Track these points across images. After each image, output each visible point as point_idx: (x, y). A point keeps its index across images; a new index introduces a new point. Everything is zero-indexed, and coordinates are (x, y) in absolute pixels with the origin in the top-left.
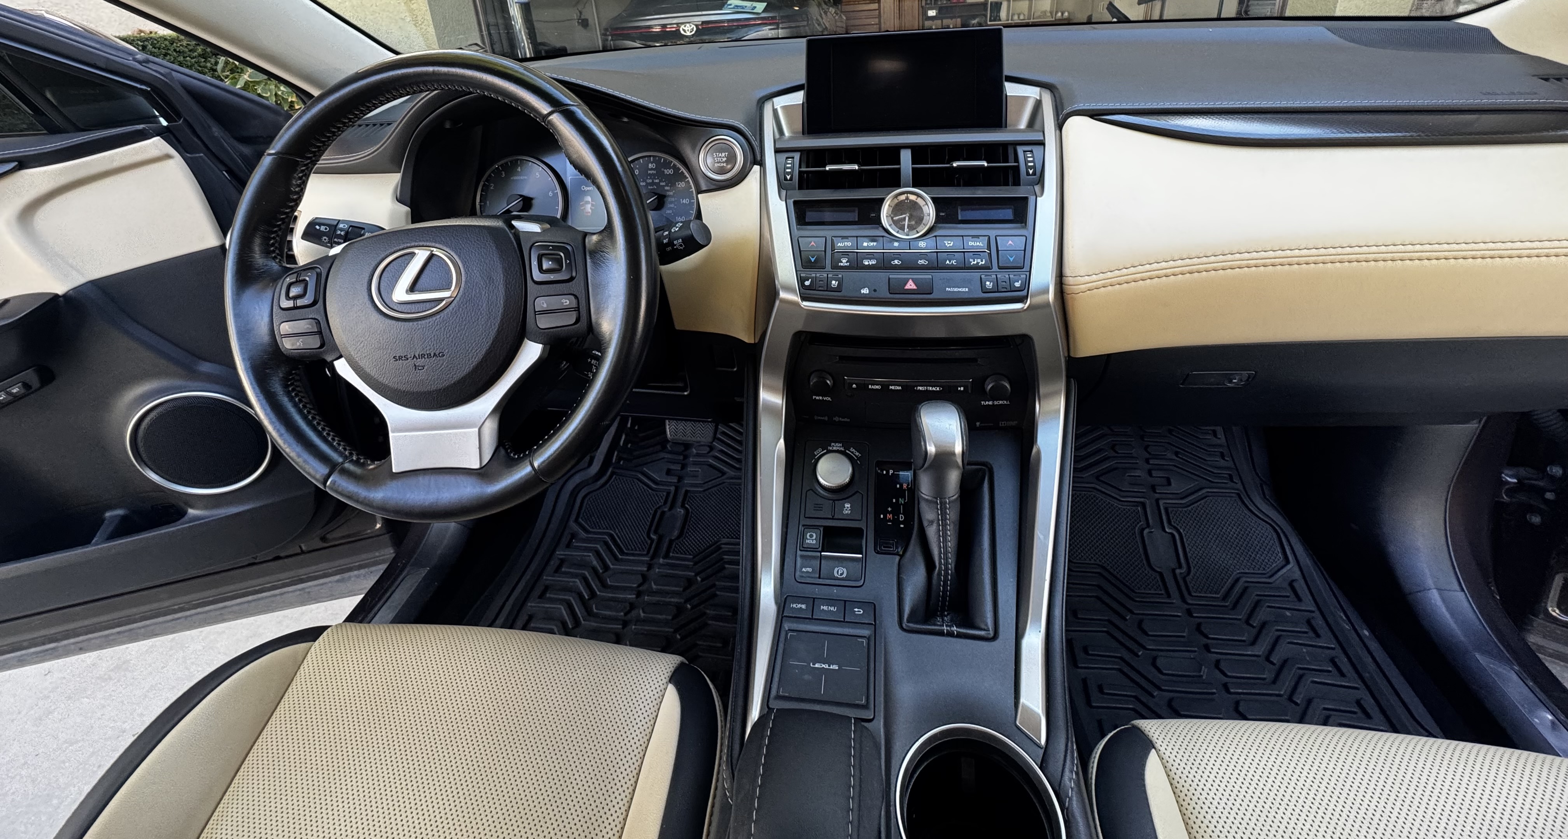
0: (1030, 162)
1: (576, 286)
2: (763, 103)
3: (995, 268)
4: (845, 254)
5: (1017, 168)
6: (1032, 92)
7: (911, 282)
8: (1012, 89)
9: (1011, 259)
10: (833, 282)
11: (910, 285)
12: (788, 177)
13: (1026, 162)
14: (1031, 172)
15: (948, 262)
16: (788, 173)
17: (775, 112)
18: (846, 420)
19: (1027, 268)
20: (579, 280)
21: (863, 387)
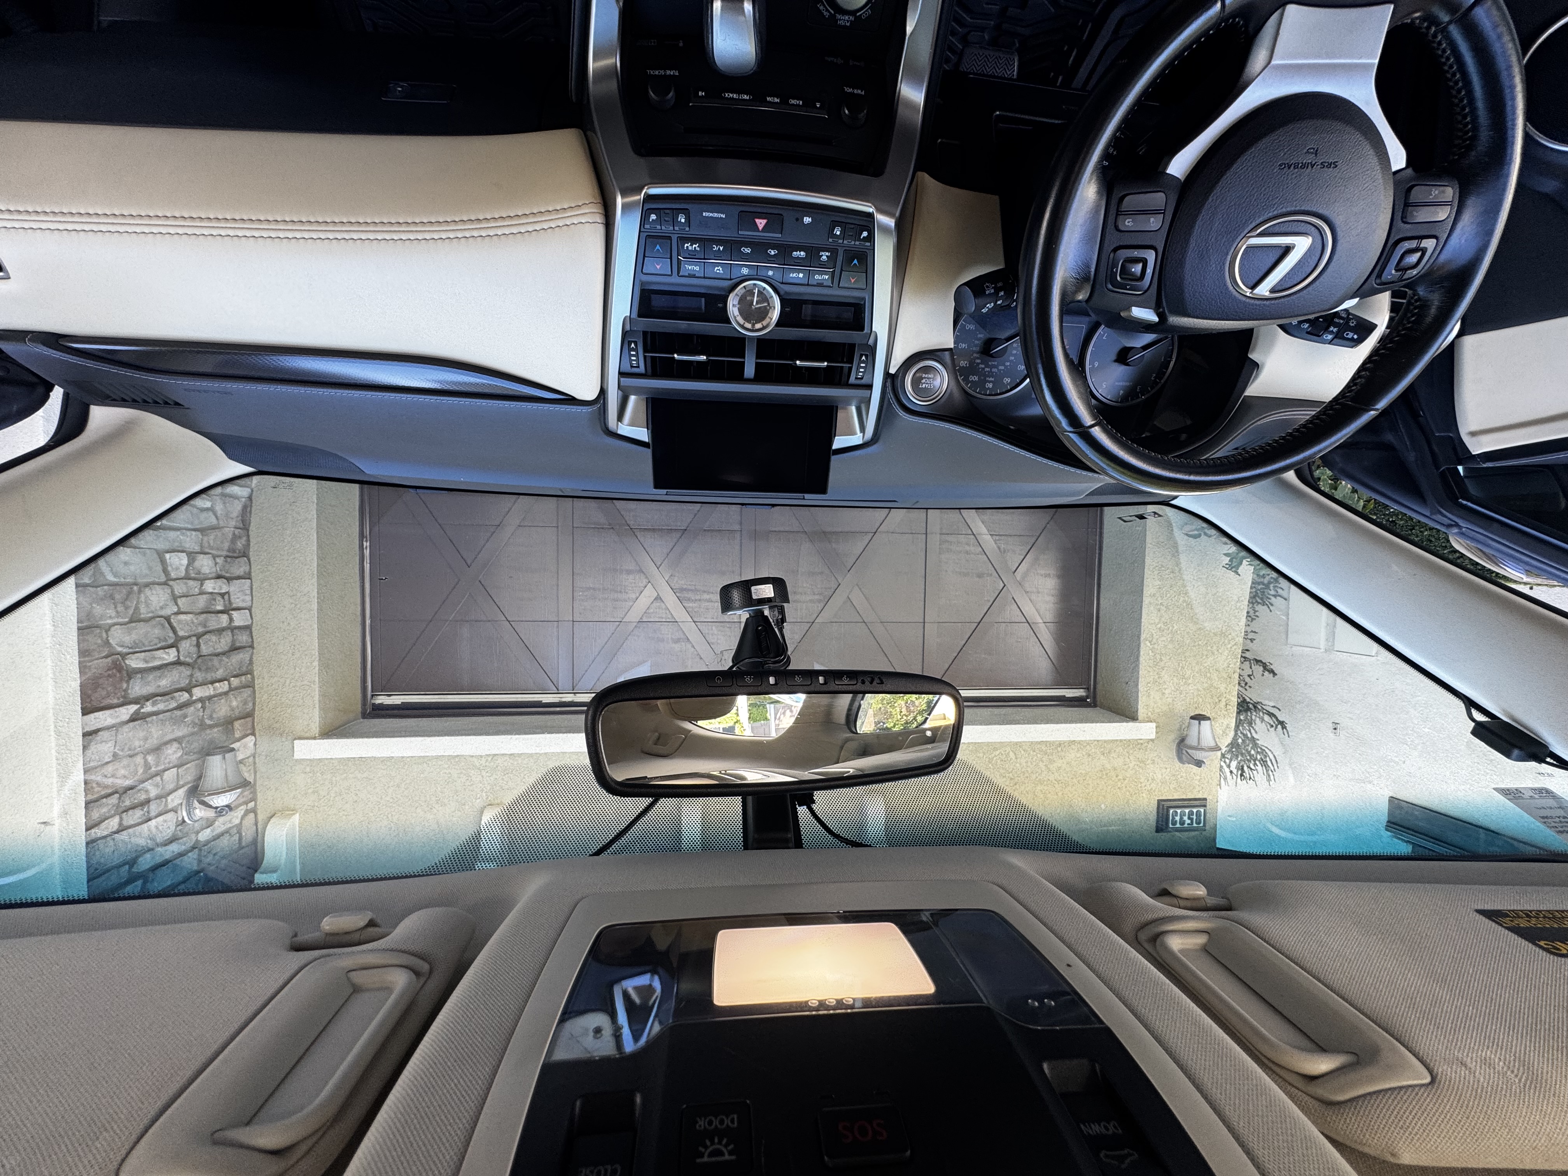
0: (633, 355)
2: (872, 439)
3: (674, 238)
4: (823, 265)
5: (645, 350)
6: (625, 429)
7: (761, 227)
9: (658, 247)
10: (838, 233)
11: (761, 223)
12: (864, 358)
13: (637, 356)
14: (633, 345)
15: (721, 248)
16: (863, 362)
17: (863, 429)
18: (830, 59)
19: (644, 235)
20: (1109, 247)
21: (809, 104)
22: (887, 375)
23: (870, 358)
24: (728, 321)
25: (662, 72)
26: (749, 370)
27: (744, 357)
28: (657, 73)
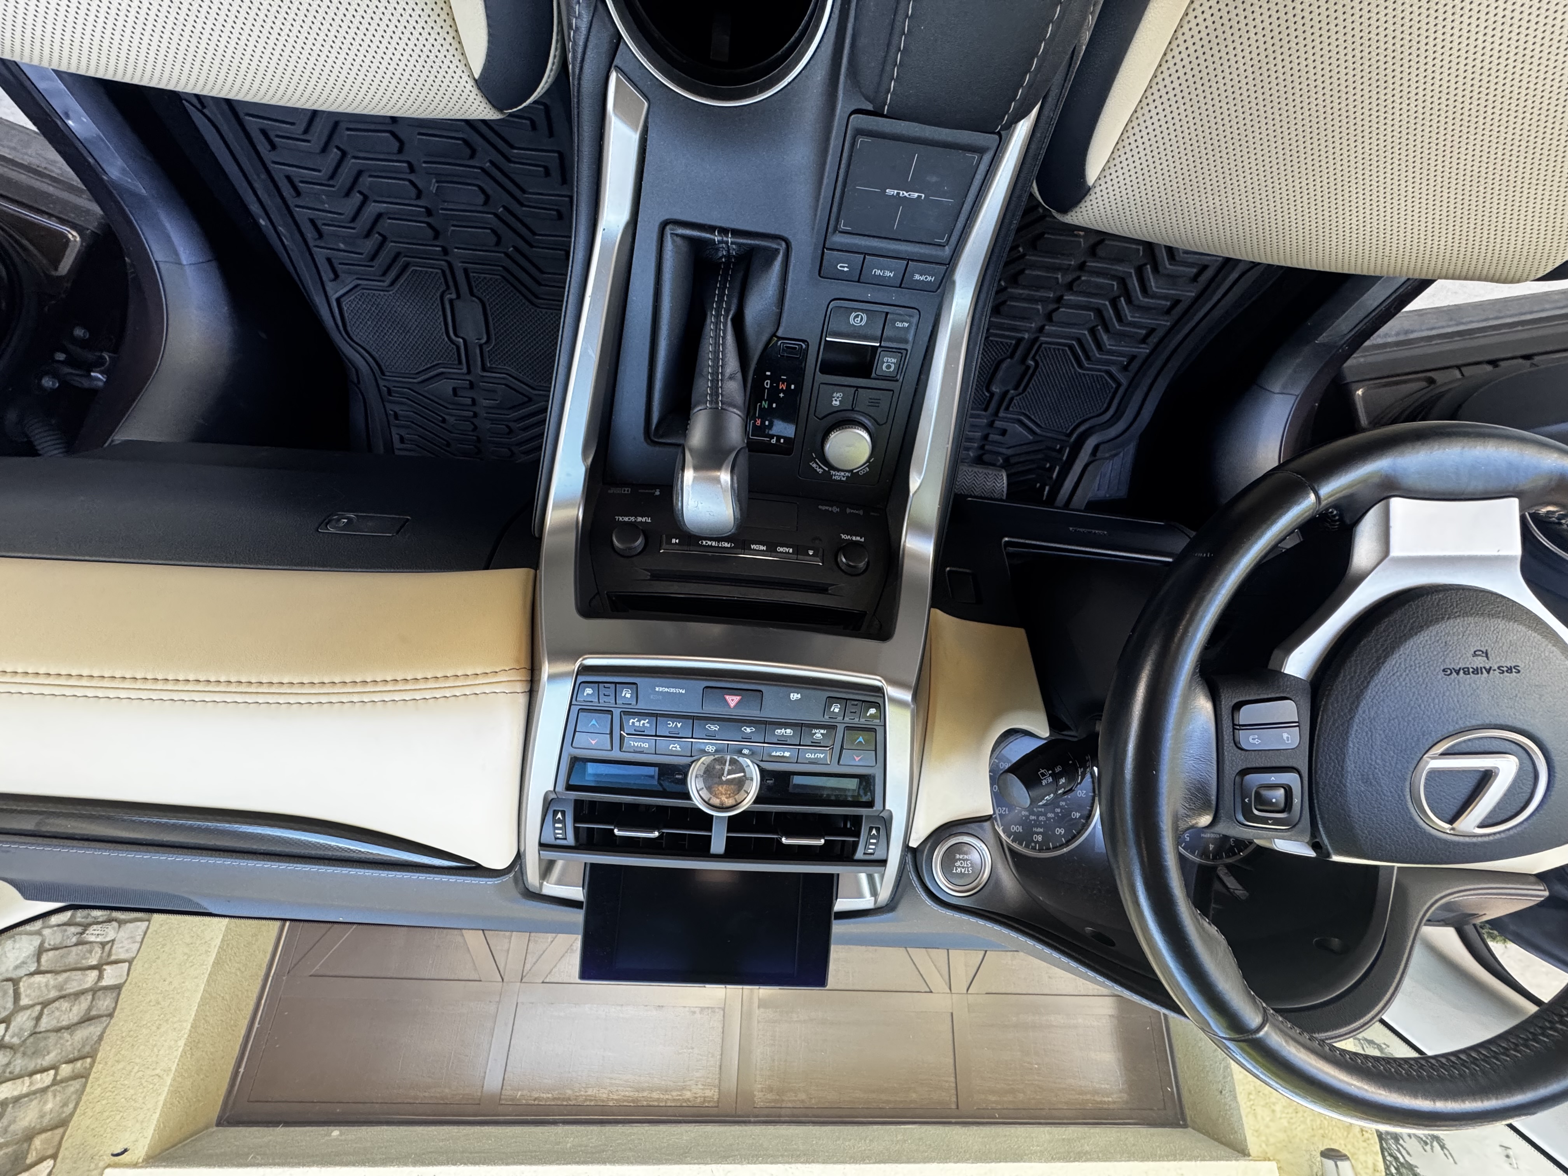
0: (558, 828)
1: (1234, 763)
2: (887, 905)
3: (617, 713)
4: (816, 744)
5: (576, 820)
6: (551, 889)
7: (732, 704)
8: (577, 893)
9: (594, 722)
10: (837, 710)
11: (733, 700)
12: (874, 832)
13: (564, 828)
14: (559, 816)
15: (679, 725)
16: (874, 837)
17: (874, 893)
18: (824, 508)
19: (575, 709)
20: (1230, 772)
21: (800, 550)
22: (907, 848)
23: (883, 832)
24: (687, 796)
25: (633, 519)
26: (718, 845)
27: (711, 830)
28: (626, 519)
